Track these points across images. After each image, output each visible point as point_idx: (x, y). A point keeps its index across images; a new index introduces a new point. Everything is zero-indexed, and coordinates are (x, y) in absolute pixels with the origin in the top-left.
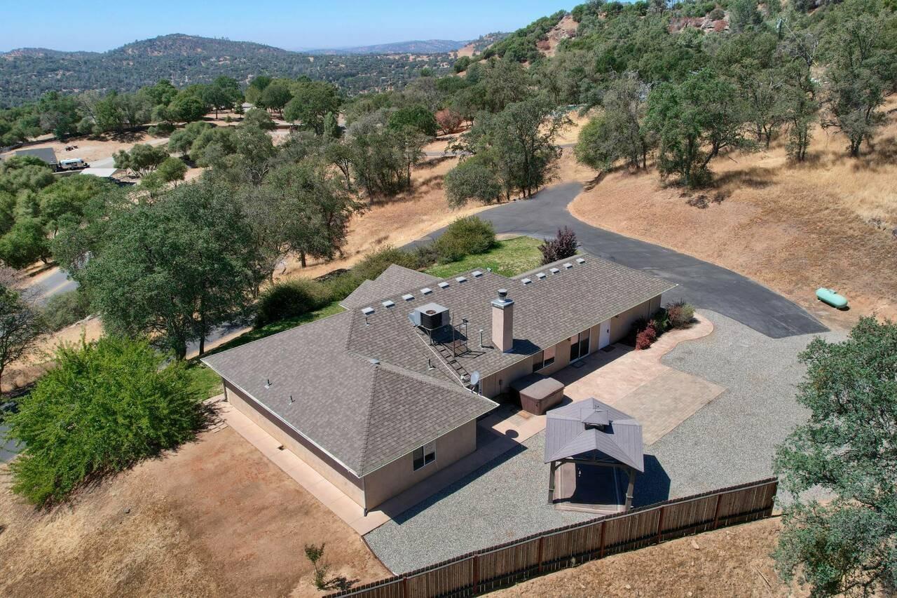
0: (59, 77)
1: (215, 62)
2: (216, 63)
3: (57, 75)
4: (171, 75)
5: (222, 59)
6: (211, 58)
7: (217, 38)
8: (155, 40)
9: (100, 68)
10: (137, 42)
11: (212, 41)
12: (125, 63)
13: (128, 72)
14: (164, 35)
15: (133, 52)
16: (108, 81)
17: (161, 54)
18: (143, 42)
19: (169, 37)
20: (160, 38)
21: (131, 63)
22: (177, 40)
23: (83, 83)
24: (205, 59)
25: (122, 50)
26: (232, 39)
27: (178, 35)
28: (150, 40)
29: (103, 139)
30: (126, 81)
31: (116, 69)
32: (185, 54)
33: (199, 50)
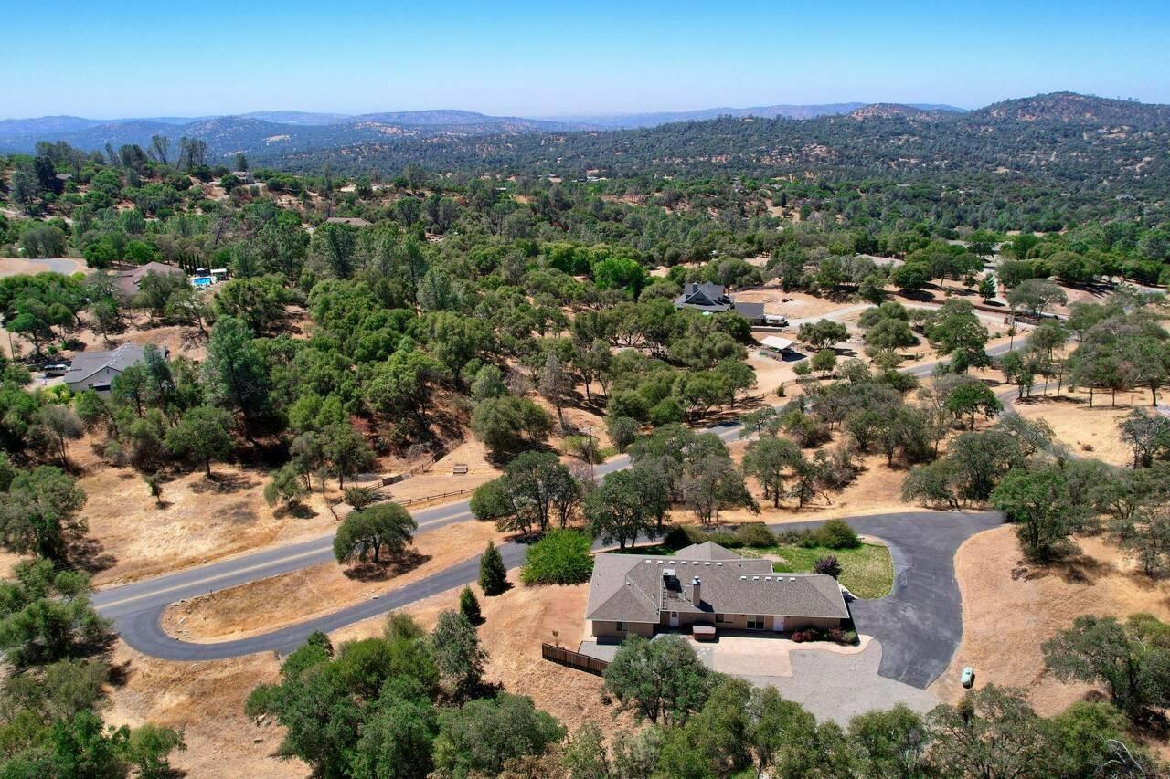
0: (900, 143)
1: (1104, 133)
2: (1104, 136)
3: (900, 140)
4: (1034, 149)
5: (1115, 131)
6: (1102, 128)
7: (1122, 99)
8: (1032, 99)
9: (951, 133)
10: (1008, 102)
11: (1111, 103)
12: (983, 128)
13: (982, 141)
14: (1047, 93)
15: (998, 113)
16: (953, 152)
17: (1034, 118)
18: (1016, 102)
19: (1051, 96)
20: (1039, 98)
21: (991, 130)
22: (1064, 100)
23: (924, 152)
24: (1094, 127)
25: (986, 111)
26: (1143, 101)
27: (1066, 94)
28: (1025, 100)
29: (817, 295)
30: (975, 153)
31: (969, 136)
32: (1066, 120)
33: (1088, 115)
